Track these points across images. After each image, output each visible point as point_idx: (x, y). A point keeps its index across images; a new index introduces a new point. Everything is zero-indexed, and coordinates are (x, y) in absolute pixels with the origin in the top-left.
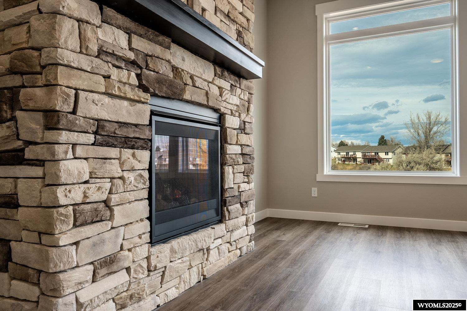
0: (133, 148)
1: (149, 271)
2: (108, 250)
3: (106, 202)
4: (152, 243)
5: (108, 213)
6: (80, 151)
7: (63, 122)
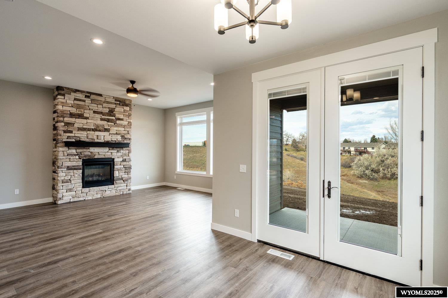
0: (77, 170)
1: (82, 192)
2: (70, 187)
3: (70, 179)
4: (83, 187)
5: (70, 181)
6: (63, 172)
7: (59, 167)
